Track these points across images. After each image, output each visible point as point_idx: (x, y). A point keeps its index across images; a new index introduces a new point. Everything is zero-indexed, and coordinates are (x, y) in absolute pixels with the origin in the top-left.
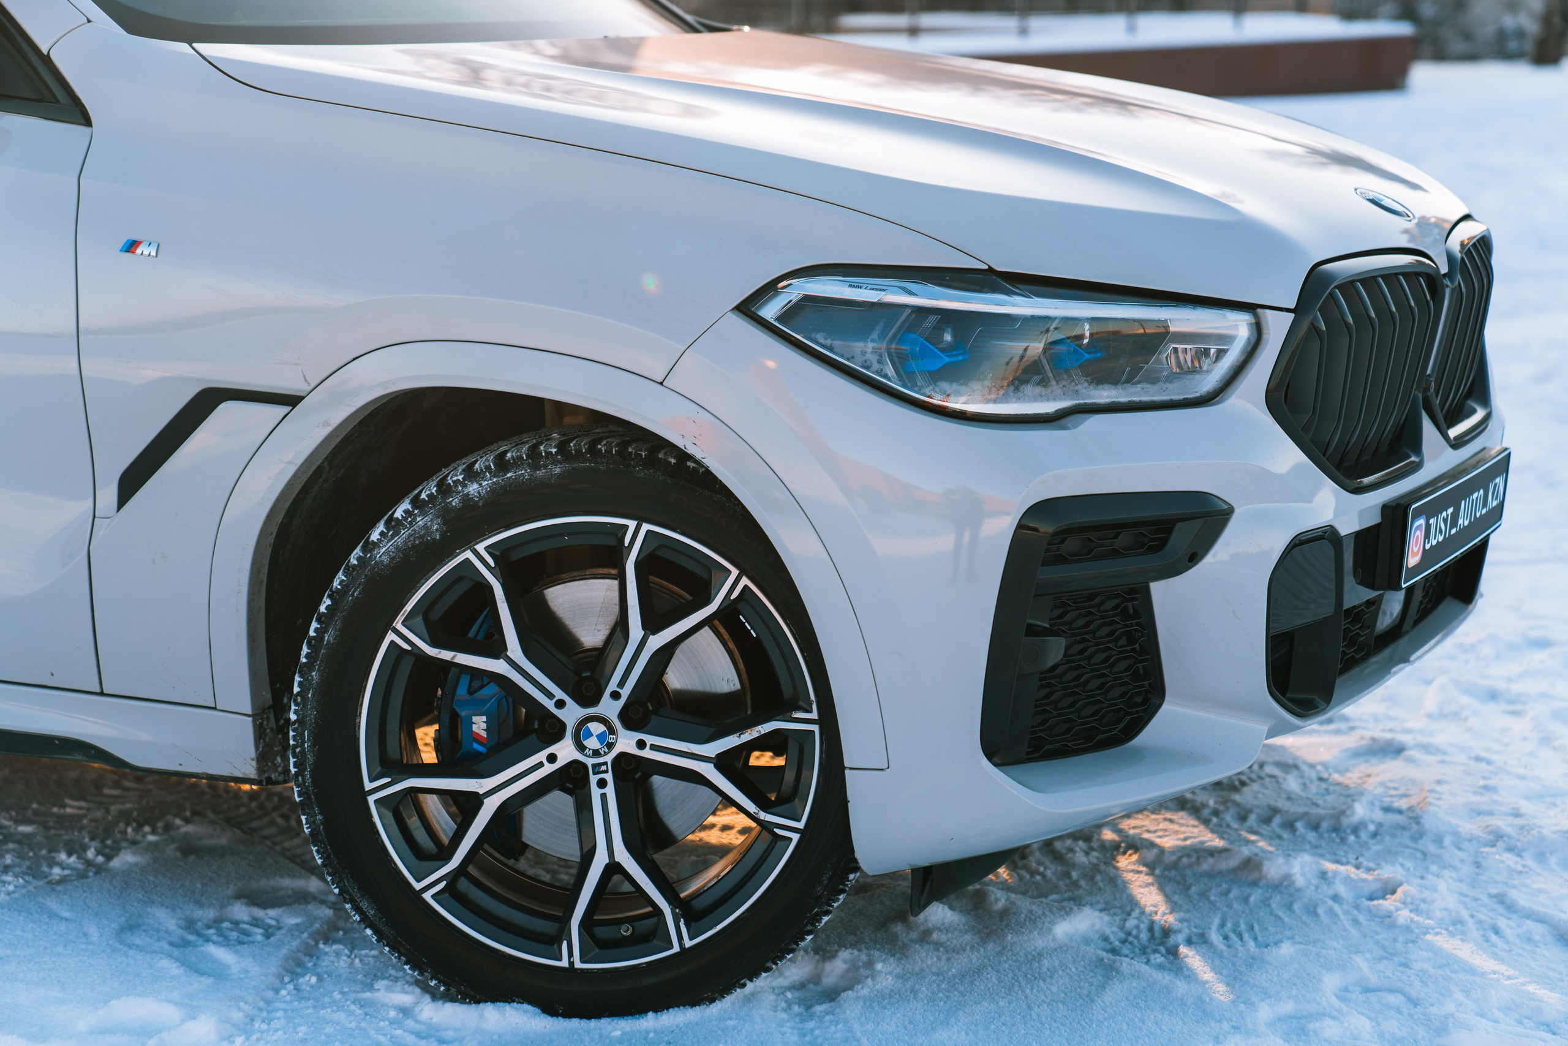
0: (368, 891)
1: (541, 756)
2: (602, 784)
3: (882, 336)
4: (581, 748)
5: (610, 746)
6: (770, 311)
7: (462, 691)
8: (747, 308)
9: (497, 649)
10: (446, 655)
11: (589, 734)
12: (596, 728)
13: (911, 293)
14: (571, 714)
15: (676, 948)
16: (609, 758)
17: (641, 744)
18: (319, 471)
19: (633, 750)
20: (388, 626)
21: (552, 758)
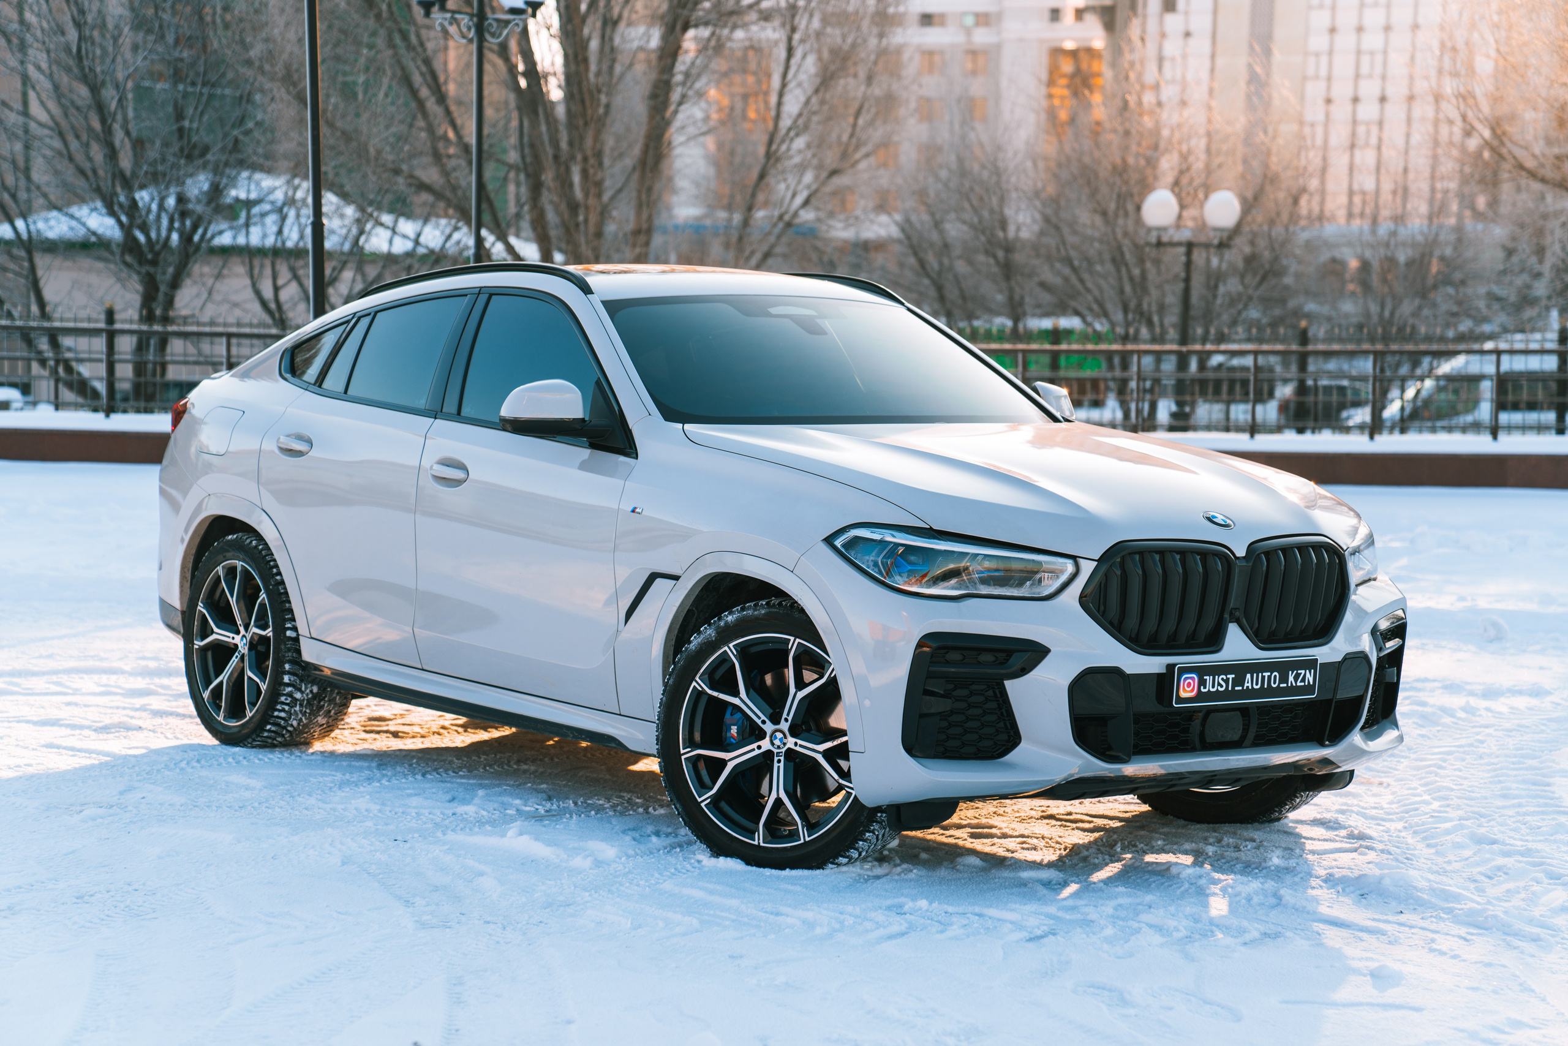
0: (679, 800)
1: (755, 746)
2: (779, 761)
3: (878, 555)
4: (773, 744)
5: (785, 744)
6: (838, 543)
7: (728, 715)
8: (829, 540)
9: (736, 694)
10: (715, 694)
11: (776, 738)
12: (779, 735)
13: (893, 536)
14: (769, 727)
15: (802, 841)
16: (783, 750)
17: (796, 744)
18: (689, 611)
19: (793, 747)
20: (693, 679)
21: (759, 747)
